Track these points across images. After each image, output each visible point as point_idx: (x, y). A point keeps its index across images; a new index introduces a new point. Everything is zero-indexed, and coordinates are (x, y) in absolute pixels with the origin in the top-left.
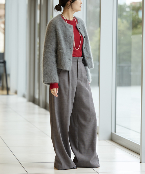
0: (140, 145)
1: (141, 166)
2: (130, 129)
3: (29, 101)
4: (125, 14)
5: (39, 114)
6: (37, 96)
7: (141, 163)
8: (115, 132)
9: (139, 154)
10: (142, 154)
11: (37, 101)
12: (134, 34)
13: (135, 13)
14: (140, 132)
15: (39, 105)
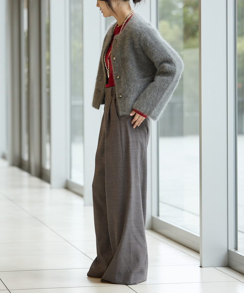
0: (199, 236)
2: (183, 210)
3: (13, 164)
4: (174, 13)
5: (30, 187)
6: (26, 157)
7: (201, 267)
8: (158, 215)
9: (198, 252)
10: (203, 251)
11: (26, 164)
12: (187, 47)
13: (190, 11)
14: (199, 214)
15: (29, 171)
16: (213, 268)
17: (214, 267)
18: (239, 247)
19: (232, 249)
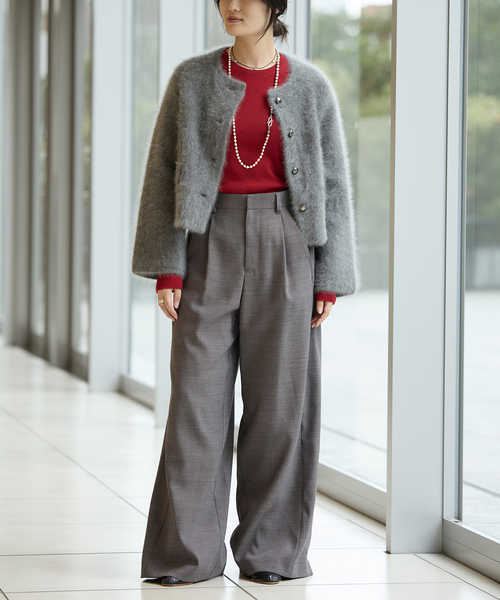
0: (385, 491)
1: (389, 562)
2: (353, 439)
3: (14, 343)
4: (340, 45)
5: (47, 387)
6: (39, 328)
7: (388, 552)
9: (382, 523)
10: (393, 521)
11: (41, 342)
12: (365, 114)
13: (373, 42)
14: (385, 447)
15: (45, 356)
16: (412, 555)
17: (415, 553)
18: (465, 513)
19: (450, 517)
